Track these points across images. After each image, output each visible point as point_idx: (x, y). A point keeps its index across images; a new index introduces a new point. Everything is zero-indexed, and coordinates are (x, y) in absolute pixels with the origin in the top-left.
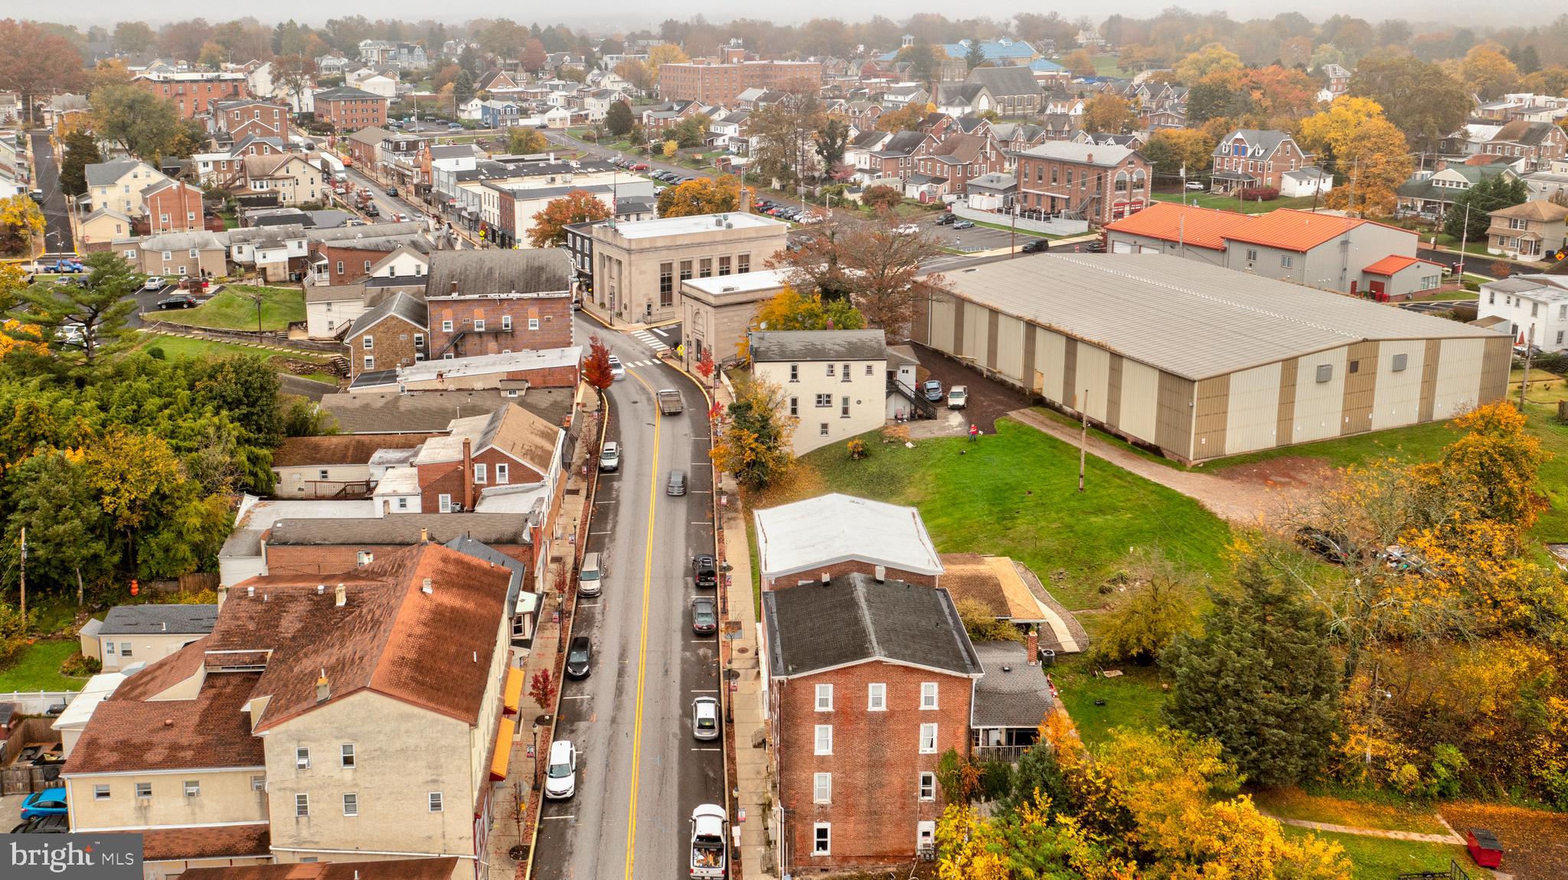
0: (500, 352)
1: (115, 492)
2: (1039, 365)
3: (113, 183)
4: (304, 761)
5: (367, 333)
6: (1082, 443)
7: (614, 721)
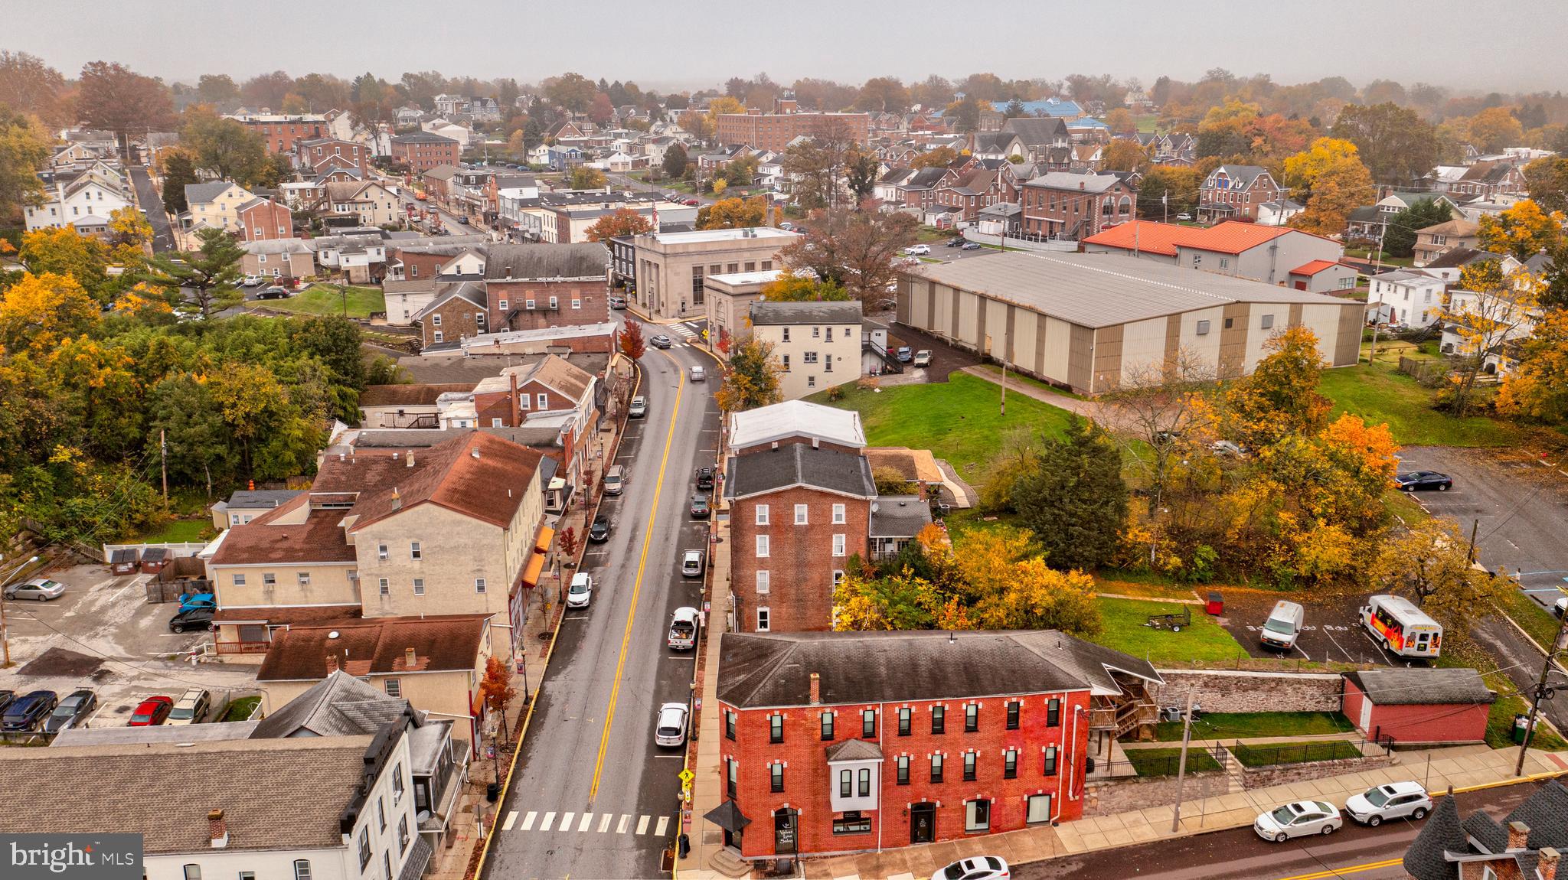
0: (548, 327)
1: (234, 406)
2: (989, 331)
3: (210, 201)
4: (385, 554)
5: (436, 311)
6: (1004, 383)
7: (623, 566)
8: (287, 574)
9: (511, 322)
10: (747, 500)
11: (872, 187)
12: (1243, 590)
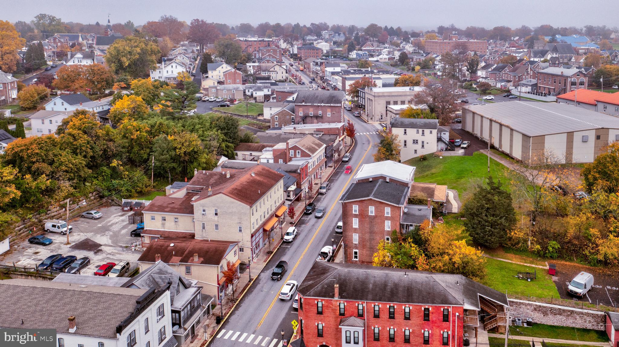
0: (318, 123)
1: (180, 148)
2: (493, 135)
3: (215, 70)
4: (204, 213)
5: (276, 115)
7: (313, 225)
8: (171, 217)
9: (303, 120)
10: (349, 202)
11: (476, 71)
12: (572, 264)
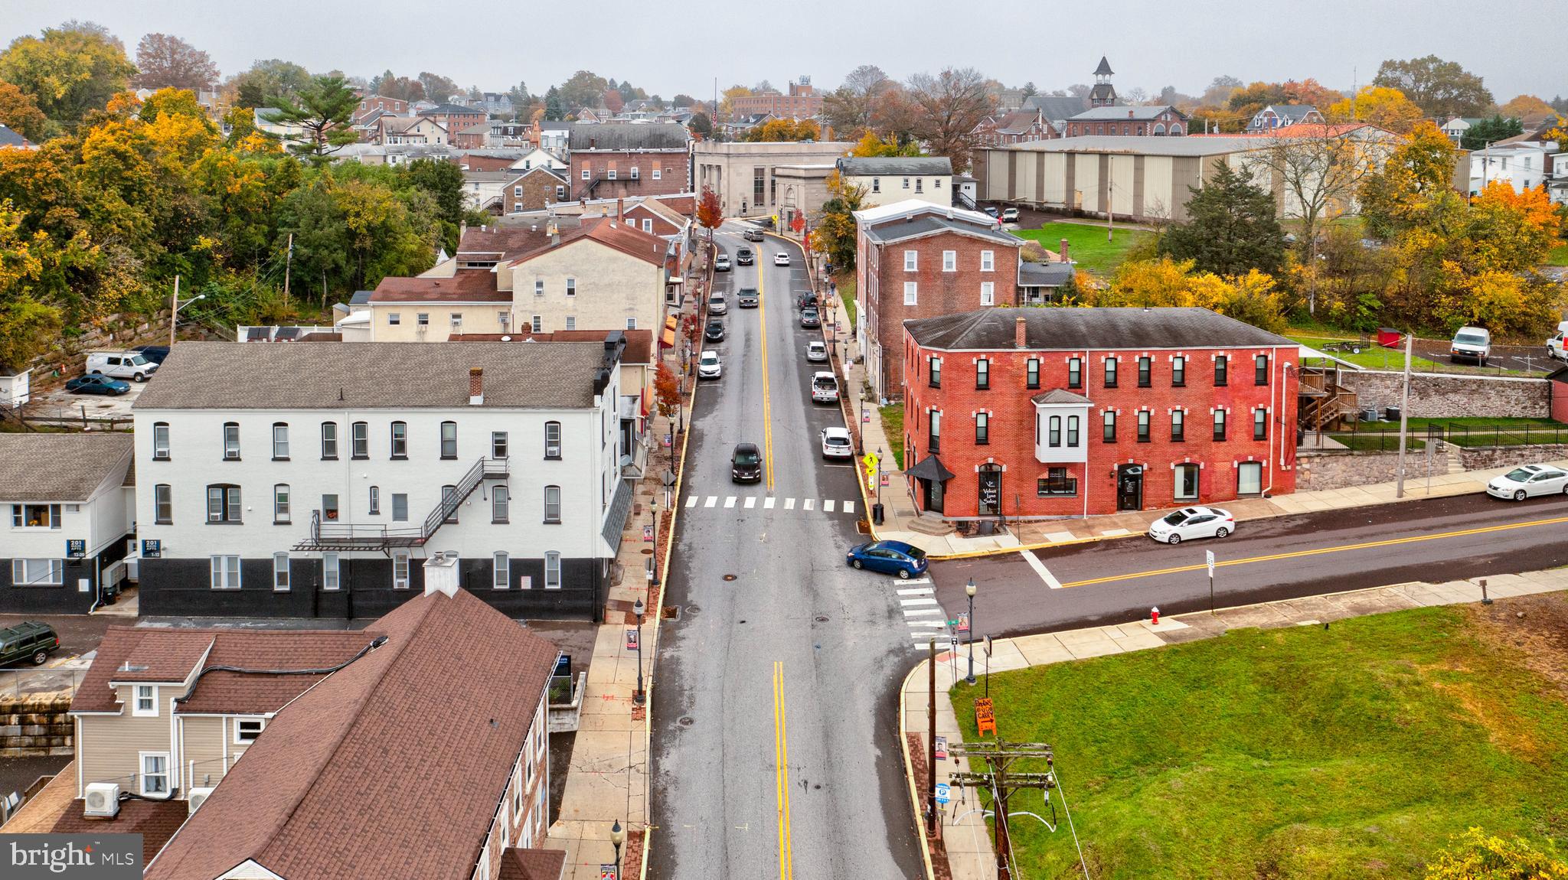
0: (627, 195)
1: (357, 215)
2: (1078, 186)
4: (540, 290)
5: (517, 183)
7: (745, 355)
8: (441, 312)
9: (592, 192)
10: (896, 244)
